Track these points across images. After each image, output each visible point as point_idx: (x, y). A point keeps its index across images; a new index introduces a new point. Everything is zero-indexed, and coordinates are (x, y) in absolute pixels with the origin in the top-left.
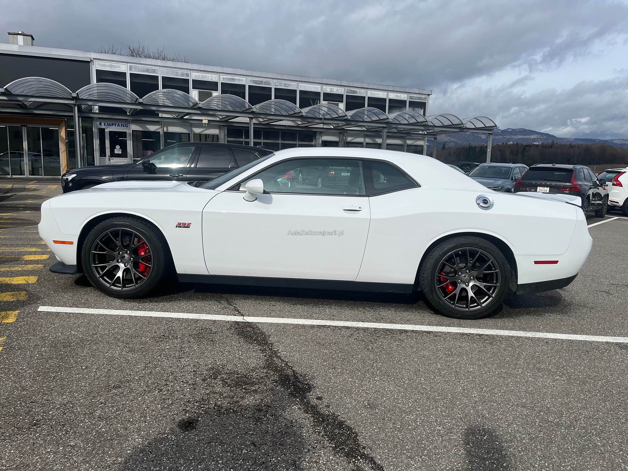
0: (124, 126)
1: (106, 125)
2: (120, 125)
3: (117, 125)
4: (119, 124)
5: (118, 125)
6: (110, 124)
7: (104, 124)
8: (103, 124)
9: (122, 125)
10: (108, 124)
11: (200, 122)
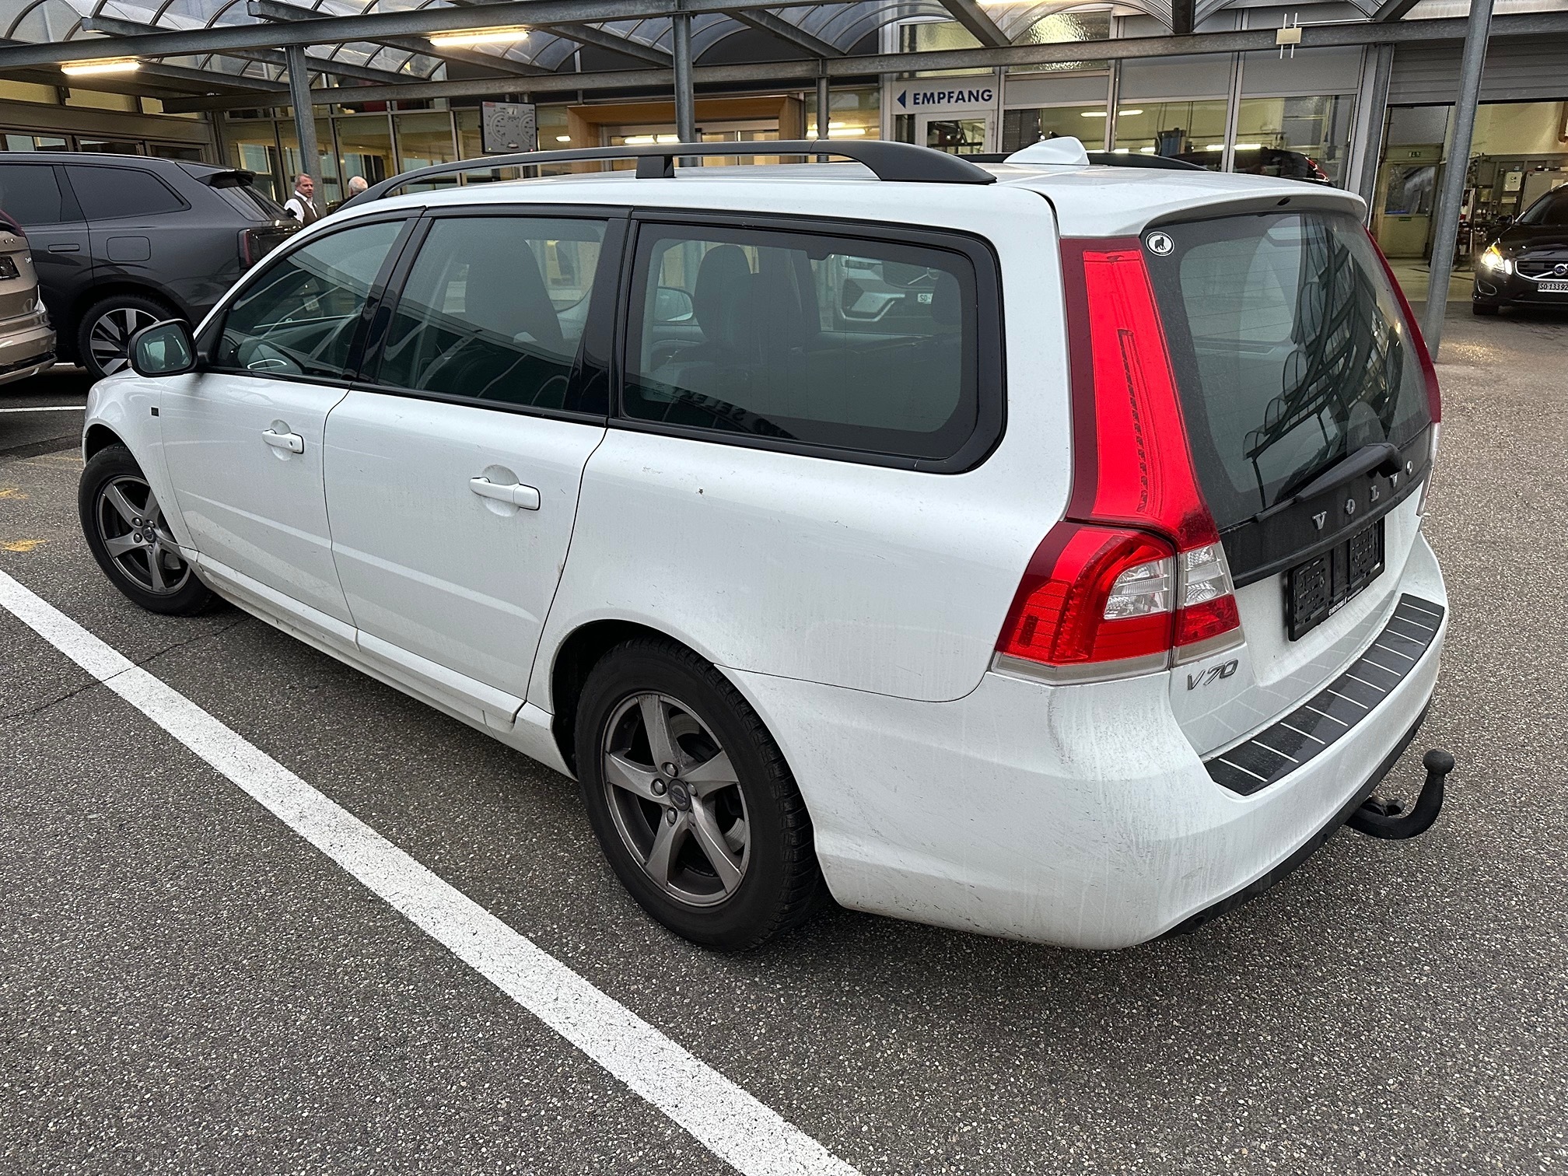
0: (977, 100)
1: (920, 101)
2: (967, 99)
3: (955, 96)
4: (961, 93)
5: (961, 98)
6: (932, 94)
7: (915, 99)
8: (909, 100)
9: (970, 93)
10: (925, 95)
11: (1266, 42)
